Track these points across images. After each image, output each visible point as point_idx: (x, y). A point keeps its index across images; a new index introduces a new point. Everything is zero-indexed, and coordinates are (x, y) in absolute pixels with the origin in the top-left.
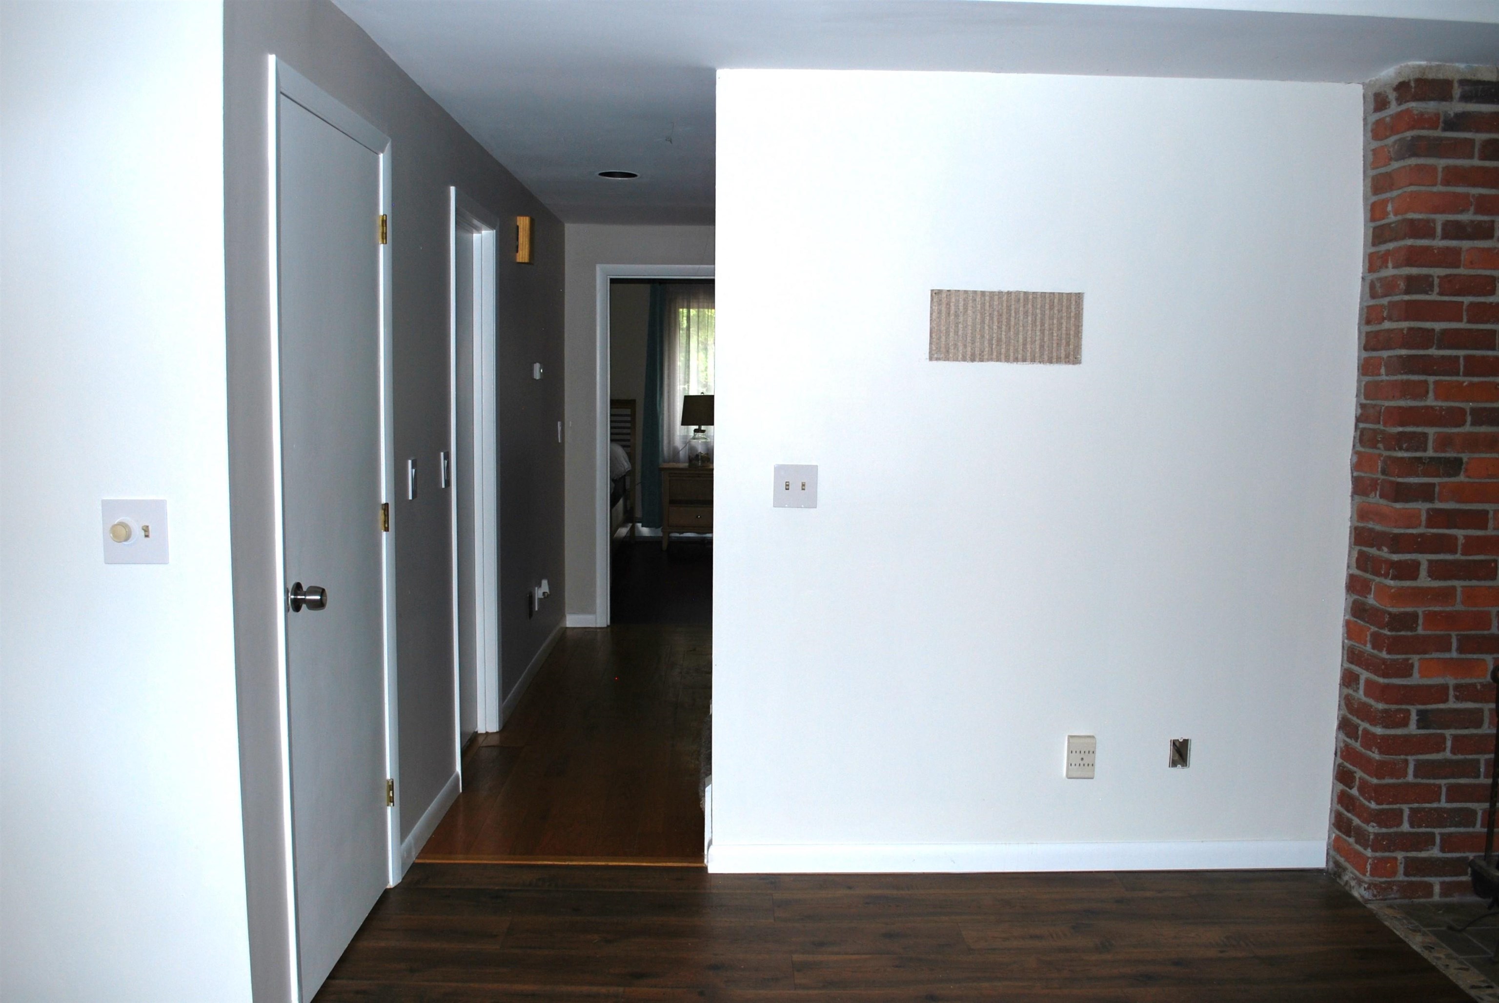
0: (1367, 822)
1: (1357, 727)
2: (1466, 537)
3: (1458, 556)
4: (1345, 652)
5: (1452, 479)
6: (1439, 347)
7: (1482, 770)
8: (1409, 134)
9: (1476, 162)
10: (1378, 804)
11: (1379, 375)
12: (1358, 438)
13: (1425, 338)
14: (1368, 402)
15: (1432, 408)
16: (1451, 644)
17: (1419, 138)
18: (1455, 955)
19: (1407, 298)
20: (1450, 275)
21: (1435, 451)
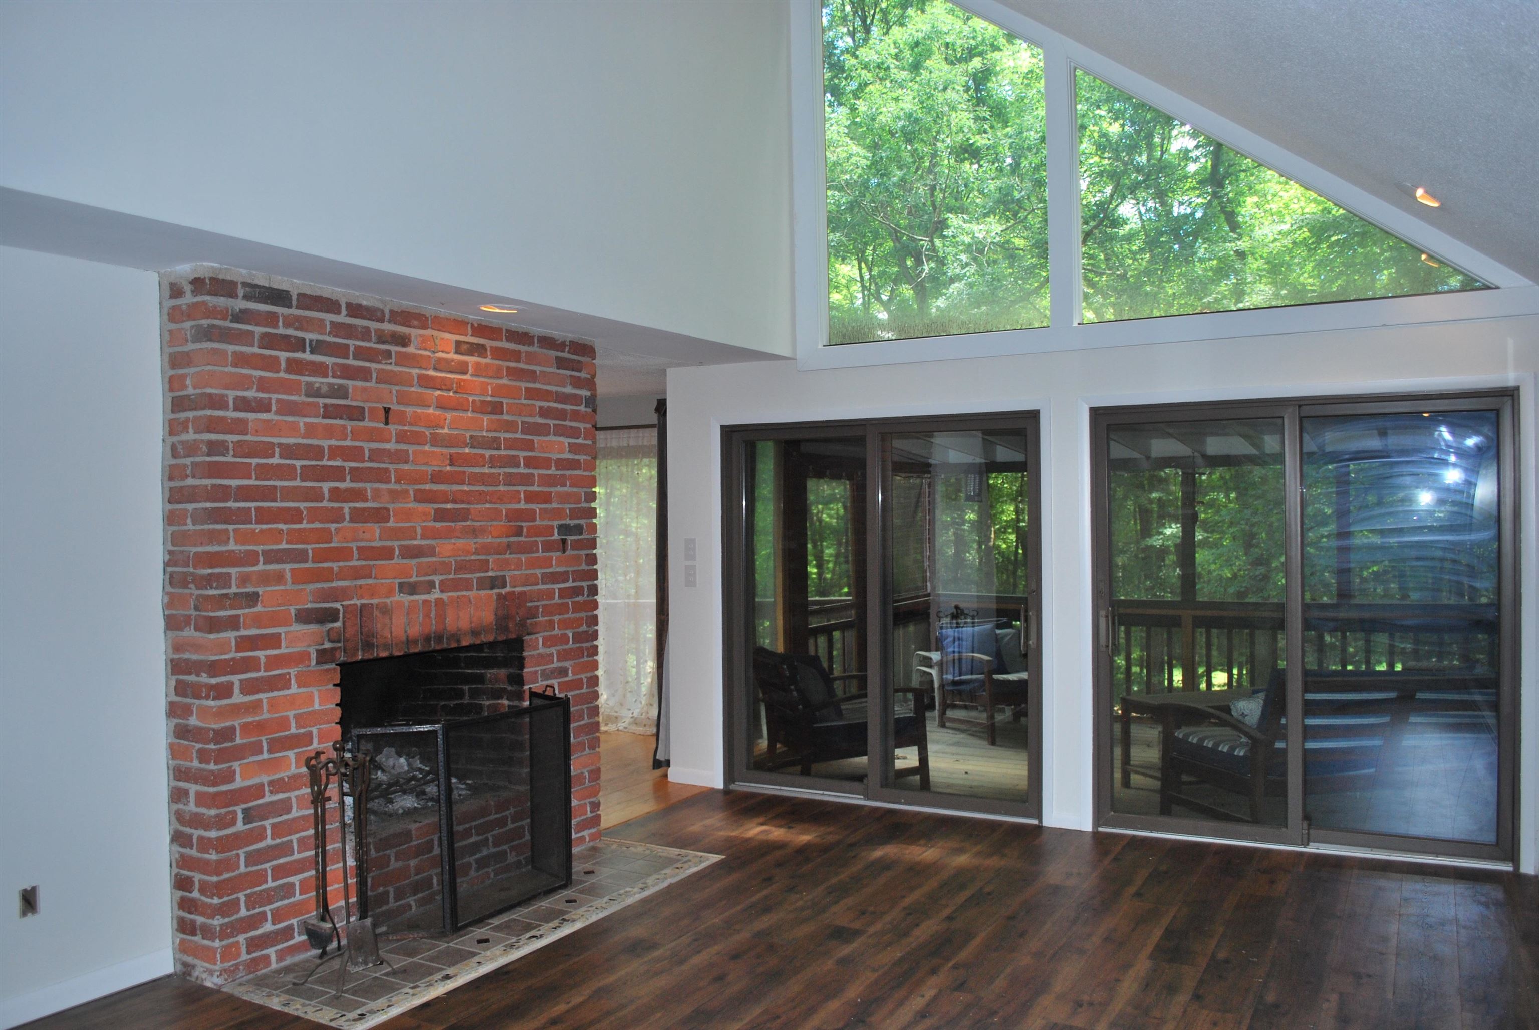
0: (212, 917)
1: (190, 836)
2: (266, 657)
3: (262, 674)
4: (171, 772)
5: (252, 610)
6: (236, 501)
7: (296, 847)
8: (205, 322)
9: (256, 350)
10: (220, 898)
11: (186, 524)
12: (168, 580)
13: (224, 494)
14: (176, 548)
15: (233, 551)
16: (262, 747)
17: (213, 326)
18: (307, 1002)
19: (208, 459)
20: (242, 441)
21: (238, 587)
